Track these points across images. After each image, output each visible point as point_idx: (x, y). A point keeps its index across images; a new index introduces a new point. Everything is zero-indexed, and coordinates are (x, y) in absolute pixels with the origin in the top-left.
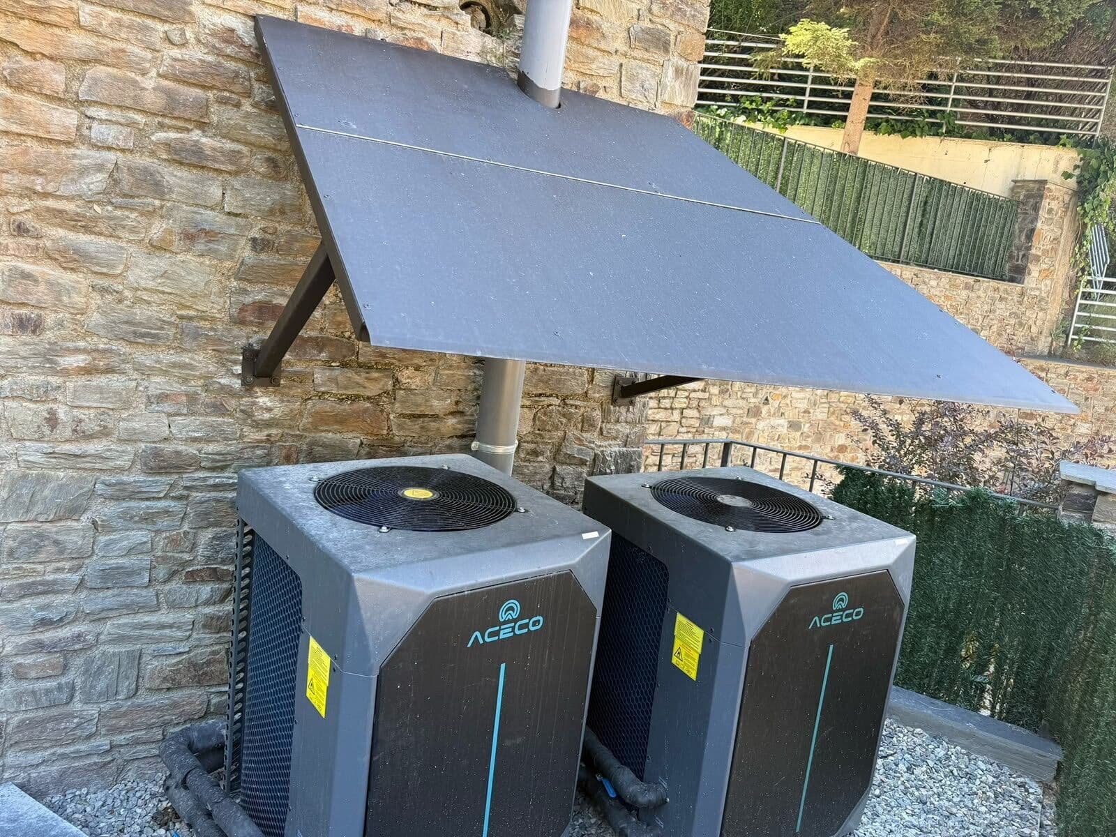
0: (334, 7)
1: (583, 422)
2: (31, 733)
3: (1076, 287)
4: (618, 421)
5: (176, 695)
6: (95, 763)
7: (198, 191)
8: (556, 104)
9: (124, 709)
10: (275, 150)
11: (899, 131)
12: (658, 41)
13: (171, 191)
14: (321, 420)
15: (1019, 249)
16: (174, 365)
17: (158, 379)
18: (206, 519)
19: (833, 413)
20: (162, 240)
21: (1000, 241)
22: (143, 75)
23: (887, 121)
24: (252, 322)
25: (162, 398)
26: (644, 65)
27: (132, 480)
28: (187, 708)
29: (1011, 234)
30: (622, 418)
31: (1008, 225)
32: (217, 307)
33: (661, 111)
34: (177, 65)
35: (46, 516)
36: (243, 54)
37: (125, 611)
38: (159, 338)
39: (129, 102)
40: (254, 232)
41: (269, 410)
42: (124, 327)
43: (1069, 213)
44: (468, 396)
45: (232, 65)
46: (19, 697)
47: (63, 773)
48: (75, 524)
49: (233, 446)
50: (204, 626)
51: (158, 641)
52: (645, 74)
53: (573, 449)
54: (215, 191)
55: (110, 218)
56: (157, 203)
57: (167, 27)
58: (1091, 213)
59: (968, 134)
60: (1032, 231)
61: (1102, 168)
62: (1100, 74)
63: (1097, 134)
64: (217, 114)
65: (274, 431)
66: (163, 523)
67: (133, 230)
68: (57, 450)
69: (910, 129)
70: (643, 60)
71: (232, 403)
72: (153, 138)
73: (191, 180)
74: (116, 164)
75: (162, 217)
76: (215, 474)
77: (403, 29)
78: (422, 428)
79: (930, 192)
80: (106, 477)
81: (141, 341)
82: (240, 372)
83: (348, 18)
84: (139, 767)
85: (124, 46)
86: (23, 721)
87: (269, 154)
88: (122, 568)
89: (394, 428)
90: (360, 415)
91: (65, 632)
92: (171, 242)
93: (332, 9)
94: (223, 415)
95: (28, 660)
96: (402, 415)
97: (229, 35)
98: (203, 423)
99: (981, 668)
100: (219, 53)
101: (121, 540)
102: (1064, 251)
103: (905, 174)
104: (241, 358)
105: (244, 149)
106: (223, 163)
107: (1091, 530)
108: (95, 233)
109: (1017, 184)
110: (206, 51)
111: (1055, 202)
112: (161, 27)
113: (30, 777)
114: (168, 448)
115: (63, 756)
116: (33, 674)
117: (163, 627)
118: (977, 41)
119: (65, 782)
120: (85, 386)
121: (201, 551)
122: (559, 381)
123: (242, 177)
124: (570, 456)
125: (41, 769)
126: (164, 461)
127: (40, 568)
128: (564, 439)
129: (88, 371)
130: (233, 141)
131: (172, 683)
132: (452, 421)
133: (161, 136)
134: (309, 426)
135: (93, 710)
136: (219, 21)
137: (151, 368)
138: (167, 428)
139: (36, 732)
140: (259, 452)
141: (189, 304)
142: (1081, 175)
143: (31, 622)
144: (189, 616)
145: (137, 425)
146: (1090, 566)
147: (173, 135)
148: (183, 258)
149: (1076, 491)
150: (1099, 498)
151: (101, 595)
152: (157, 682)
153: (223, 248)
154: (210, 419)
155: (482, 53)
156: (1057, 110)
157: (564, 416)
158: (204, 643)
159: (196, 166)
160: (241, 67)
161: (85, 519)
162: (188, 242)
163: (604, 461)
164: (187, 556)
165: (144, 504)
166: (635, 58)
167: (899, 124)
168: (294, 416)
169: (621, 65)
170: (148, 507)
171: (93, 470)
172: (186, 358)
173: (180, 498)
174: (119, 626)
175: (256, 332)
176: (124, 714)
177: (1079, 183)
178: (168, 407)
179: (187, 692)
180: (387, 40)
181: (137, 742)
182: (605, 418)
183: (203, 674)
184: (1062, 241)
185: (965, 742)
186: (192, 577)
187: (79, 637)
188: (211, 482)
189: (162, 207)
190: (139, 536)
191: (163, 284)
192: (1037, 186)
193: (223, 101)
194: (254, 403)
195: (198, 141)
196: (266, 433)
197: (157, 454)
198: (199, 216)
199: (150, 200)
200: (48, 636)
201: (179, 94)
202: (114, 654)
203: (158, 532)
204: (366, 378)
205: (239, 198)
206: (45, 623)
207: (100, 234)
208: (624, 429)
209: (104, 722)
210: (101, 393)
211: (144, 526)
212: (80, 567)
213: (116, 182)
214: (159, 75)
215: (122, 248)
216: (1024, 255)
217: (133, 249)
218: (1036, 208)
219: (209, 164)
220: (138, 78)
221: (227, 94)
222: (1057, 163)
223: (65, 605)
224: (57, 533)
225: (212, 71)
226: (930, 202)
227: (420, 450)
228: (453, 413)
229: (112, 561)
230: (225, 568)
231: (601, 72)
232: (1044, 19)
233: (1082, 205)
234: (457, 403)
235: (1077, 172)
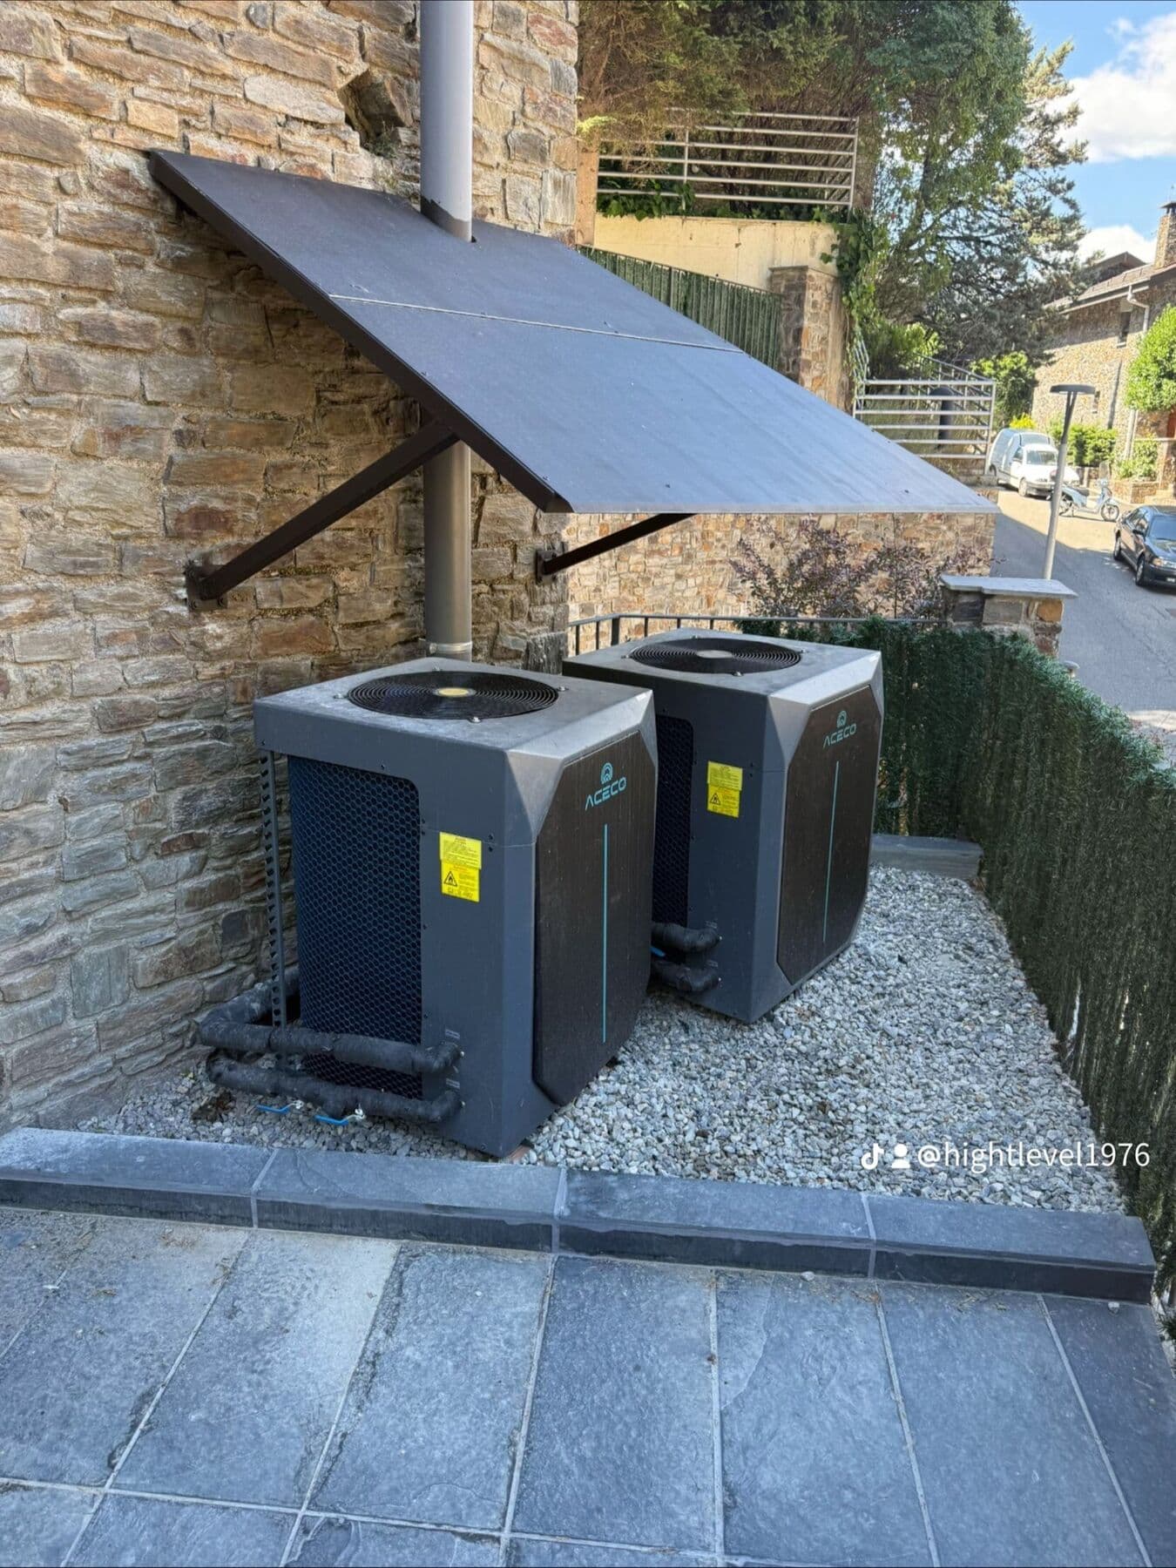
0: (223, 132)
1: (512, 608)
2: (33, 1066)
3: (850, 396)
4: (544, 603)
5: (169, 990)
6: (100, 1086)
7: (116, 378)
8: (470, 238)
9: (121, 1017)
10: (187, 319)
11: (633, 211)
12: (536, 150)
13: (88, 382)
14: (274, 642)
15: (788, 355)
16: (120, 597)
17: (102, 617)
18: (173, 778)
19: (625, 587)
20: (86, 444)
21: (767, 347)
22: (39, 236)
23: (616, 197)
24: (190, 533)
25: (113, 638)
26: (525, 179)
27: (94, 743)
28: (182, 1002)
29: (777, 336)
30: (547, 599)
31: (772, 326)
32: (149, 520)
33: (546, 232)
34: (75, 220)
35: (12, 802)
36: (141, 201)
37: (106, 902)
38: (99, 567)
39: (31, 273)
40: (178, 424)
41: (219, 637)
42: (62, 557)
43: (833, 305)
44: (405, 594)
45: (130, 215)
46: (14, 1023)
47: (70, 1104)
48: (41, 807)
49: (189, 687)
50: (188, 904)
51: (140, 930)
52: (527, 190)
53: (507, 641)
54: (133, 377)
55: (31, 424)
56: (75, 398)
57: (56, 173)
58: (858, 303)
59: (711, 211)
60: (799, 331)
61: (862, 246)
62: (843, 128)
63: (850, 204)
64: (123, 279)
65: (227, 663)
66: (132, 788)
67: (56, 436)
68: (14, 718)
69: (646, 208)
70: (523, 173)
71: (181, 636)
72: (61, 317)
73: (106, 366)
74: (27, 354)
75: (80, 415)
76: (174, 724)
77: (292, 154)
78: (368, 637)
79: (688, 291)
80: (64, 745)
81: (81, 572)
82: (185, 596)
83: (236, 144)
84: (143, 1081)
85: (14, 201)
86: (22, 1052)
87: (179, 324)
88: (97, 850)
89: (340, 641)
90: (307, 630)
91: (50, 938)
92: (95, 446)
93: (220, 136)
94: (173, 651)
95: (18, 979)
96: (345, 626)
97: (122, 179)
98: (157, 664)
99: (894, 795)
100: (115, 201)
101: (91, 817)
102: (834, 352)
103: (658, 270)
104: (183, 579)
105: (156, 320)
106: (136, 340)
107: (983, 633)
108: (15, 445)
109: (777, 273)
110: (101, 199)
111: (817, 294)
112: (51, 174)
113: (38, 1117)
114: (125, 699)
115: (69, 1084)
116: (25, 995)
117: (147, 912)
118: (720, 92)
119: (74, 1114)
120: (31, 637)
121: (173, 817)
122: (487, 563)
123: (156, 356)
124: (506, 650)
125: (47, 1105)
126: (123, 715)
127: (13, 866)
128: (498, 630)
129: (31, 618)
130: (142, 310)
131: (165, 975)
132: (394, 626)
133: (66, 313)
134: (259, 651)
135: (89, 1025)
136: (112, 160)
137: (95, 605)
138: (120, 676)
139: (37, 1062)
140: (217, 690)
141: (123, 520)
142: (840, 258)
143: (16, 931)
144: (169, 896)
145: (92, 676)
146: (985, 667)
147: (80, 311)
148: (111, 464)
149: (965, 599)
150: (987, 602)
151: (78, 888)
152: (151, 977)
153: (149, 446)
154: (162, 658)
155: (374, 179)
156: (802, 176)
157: (495, 604)
158: (189, 924)
159: (107, 347)
160: (142, 219)
161: (52, 797)
162: (113, 443)
163: (537, 650)
164: (158, 825)
165: (110, 770)
166: (515, 172)
167: (631, 201)
168: (244, 641)
169: (504, 181)
170: (114, 774)
171: (50, 738)
172: (128, 587)
173: (146, 756)
174: (103, 920)
175: (193, 546)
176: (121, 1024)
177: (840, 267)
178: (119, 650)
179: (179, 983)
180: (282, 169)
181: (139, 1052)
182: (533, 603)
183: (195, 958)
184: (830, 339)
185: (898, 862)
186: (169, 849)
187: (64, 941)
188: (174, 732)
189: (80, 403)
190: (109, 809)
191: (98, 499)
192: (797, 274)
193: (123, 262)
194: (204, 632)
195: (108, 315)
196: (218, 666)
197: (115, 708)
198: (120, 410)
199: (66, 396)
200: (33, 946)
201: (82, 258)
202: (101, 955)
203: (129, 800)
204: (308, 586)
205: (159, 383)
206: (31, 930)
207: (22, 444)
208: (549, 610)
209: (103, 1036)
210: (49, 643)
211: (114, 797)
212: (53, 857)
213: (28, 376)
214: (57, 234)
215: (46, 460)
216: (794, 362)
217: (55, 459)
218: (800, 301)
219: (123, 343)
220: (35, 241)
221: (129, 253)
222: (813, 244)
223: (46, 905)
224: (25, 821)
225: (112, 225)
226: (689, 303)
227: (367, 664)
228: (393, 616)
229: (86, 845)
230: (200, 831)
231: (486, 191)
232: (789, 61)
233: (847, 294)
234: (396, 603)
235: (835, 254)
